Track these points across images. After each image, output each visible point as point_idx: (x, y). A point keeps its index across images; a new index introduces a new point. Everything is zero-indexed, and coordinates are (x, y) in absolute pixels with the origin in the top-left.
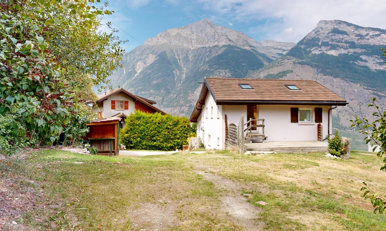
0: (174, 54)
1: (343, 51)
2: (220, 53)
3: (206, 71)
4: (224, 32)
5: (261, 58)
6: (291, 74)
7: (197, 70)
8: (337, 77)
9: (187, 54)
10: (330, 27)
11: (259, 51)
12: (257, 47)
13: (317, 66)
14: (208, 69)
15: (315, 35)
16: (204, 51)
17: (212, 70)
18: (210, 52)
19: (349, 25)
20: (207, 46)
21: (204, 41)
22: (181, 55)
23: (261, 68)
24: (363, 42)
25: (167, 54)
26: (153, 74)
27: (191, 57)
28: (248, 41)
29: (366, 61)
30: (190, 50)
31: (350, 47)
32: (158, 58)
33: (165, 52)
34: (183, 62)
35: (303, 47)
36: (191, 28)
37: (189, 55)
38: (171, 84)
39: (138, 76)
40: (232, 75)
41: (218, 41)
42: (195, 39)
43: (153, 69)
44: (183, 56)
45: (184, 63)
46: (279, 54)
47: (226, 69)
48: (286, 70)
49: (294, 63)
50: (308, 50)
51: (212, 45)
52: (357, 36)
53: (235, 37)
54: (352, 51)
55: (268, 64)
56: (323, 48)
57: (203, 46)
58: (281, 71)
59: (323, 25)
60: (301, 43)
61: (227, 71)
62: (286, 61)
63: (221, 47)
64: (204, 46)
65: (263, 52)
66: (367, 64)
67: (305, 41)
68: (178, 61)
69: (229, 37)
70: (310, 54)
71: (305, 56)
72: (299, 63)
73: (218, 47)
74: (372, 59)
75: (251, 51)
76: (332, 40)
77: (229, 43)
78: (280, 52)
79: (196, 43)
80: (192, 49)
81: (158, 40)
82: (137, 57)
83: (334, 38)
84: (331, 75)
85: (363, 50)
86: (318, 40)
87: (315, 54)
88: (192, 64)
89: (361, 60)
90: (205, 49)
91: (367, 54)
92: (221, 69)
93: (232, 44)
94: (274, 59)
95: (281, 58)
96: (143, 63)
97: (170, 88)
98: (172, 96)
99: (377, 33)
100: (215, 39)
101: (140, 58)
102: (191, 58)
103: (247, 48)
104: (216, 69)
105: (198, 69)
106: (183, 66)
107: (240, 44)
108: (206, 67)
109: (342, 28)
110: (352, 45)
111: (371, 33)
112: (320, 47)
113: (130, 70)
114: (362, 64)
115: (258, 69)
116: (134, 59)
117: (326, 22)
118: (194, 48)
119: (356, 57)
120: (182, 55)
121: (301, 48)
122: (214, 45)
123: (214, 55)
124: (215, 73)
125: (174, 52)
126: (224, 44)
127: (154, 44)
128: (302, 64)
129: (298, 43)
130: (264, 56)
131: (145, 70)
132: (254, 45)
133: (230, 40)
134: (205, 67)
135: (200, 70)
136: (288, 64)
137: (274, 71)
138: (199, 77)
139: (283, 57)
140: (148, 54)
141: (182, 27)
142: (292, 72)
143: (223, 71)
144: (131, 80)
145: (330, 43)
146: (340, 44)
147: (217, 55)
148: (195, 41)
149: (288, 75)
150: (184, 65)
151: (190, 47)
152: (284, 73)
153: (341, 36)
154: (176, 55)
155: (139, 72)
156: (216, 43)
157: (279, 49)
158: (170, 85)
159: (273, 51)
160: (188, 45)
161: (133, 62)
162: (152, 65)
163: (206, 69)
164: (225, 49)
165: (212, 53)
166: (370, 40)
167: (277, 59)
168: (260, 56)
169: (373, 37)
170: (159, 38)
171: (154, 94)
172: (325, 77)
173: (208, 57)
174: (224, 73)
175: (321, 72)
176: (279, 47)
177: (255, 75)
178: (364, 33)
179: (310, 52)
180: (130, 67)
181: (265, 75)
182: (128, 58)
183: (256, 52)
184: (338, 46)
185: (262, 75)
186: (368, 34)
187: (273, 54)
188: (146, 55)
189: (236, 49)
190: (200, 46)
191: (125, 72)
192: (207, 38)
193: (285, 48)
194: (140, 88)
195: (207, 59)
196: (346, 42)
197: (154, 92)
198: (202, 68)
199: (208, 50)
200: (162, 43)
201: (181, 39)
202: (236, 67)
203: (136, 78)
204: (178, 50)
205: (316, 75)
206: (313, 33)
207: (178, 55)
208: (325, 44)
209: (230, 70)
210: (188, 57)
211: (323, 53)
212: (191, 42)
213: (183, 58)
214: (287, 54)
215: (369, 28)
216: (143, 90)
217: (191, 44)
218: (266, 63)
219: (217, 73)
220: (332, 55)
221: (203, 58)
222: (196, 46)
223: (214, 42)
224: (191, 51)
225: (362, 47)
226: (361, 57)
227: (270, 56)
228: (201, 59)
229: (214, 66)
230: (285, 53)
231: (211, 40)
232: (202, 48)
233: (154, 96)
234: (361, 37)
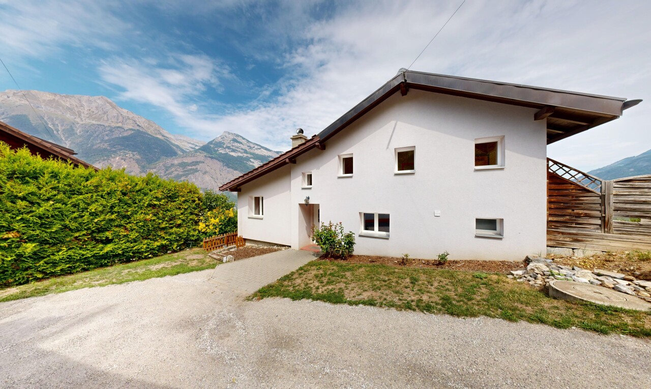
0: (46, 122)
1: (240, 154)
2: (125, 135)
3: (105, 150)
4: (130, 116)
5: (174, 148)
6: (203, 164)
7: (90, 147)
8: (236, 170)
9: (71, 126)
10: (232, 137)
11: (173, 142)
12: (171, 138)
13: (223, 161)
14: (108, 148)
15: (221, 140)
16: (101, 129)
17: (114, 149)
18: (111, 131)
19: (244, 139)
20: (106, 124)
21: (102, 119)
22: (60, 126)
23: (175, 156)
24: (252, 151)
27: (78, 131)
28: (161, 131)
29: (253, 163)
30: (78, 123)
31: (244, 152)
34: (64, 135)
35: (212, 146)
36: (80, 100)
37: (74, 128)
40: (142, 158)
41: (122, 122)
42: (86, 112)
44: (63, 128)
45: (67, 136)
46: (192, 148)
47: (133, 151)
48: (198, 161)
49: (205, 156)
50: (216, 149)
51: (113, 125)
52: (248, 146)
53: (146, 125)
54: (245, 155)
55: (182, 154)
56: (227, 150)
57: (99, 123)
58: (194, 161)
59: (227, 135)
60: (211, 143)
61: (135, 153)
62: (198, 154)
63: (127, 130)
64: (102, 124)
65: (176, 143)
66: (254, 165)
67: (214, 142)
68: (55, 132)
69: (138, 123)
70: (218, 152)
71: (214, 152)
72: (209, 157)
73: (123, 129)
74: (257, 162)
75: (165, 140)
76: (233, 146)
77: (138, 128)
78: (193, 146)
79: (87, 118)
80: (82, 123)
81: (8, 97)
83: (233, 144)
84: (232, 168)
85: (252, 156)
86: (224, 144)
87: (221, 153)
88: (81, 139)
89: (250, 161)
90: (103, 127)
91: (254, 158)
92: (127, 150)
93: (141, 130)
94: (188, 151)
95: (194, 151)
99: (259, 147)
100: (118, 120)
102: (80, 132)
103: (160, 137)
104: (120, 150)
105: (93, 145)
106: (63, 139)
107: (151, 131)
108: (106, 145)
109: (239, 139)
110: (246, 152)
111: (256, 147)
112: (225, 148)
114: (251, 164)
115: (172, 156)
117: (229, 133)
118: (84, 122)
119: (248, 159)
120: (62, 126)
121: (211, 147)
122: (118, 125)
123: (117, 134)
124: (118, 153)
125: (45, 119)
126: (131, 127)
128: (212, 158)
129: (209, 143)
130: (177, 146)
132: (167, 136)
133: (138, 125)
134: (103, 145)
135: (95, 147)
136: (201, 157)
137: (188, 160)
138: (93, 154)
139: (196, 151)
141: (62, 95)
142: (204, 163)
143: (130, 152)
145: (231, 147)
146: (238, 149)
147: (121, 136)
148: (88, 116)
149: (200, 164)
150: (67, 138)
151: (78, 120)
152: (197, 163)
153: (239, 145)
154: (50, 123)
156: (120, 125)
157: (193, 144)
159: (186, 144)
160: (72, 117)
163: (104, 147)
164: (133, 132)
165: (113, 133)
166: (256, 151)
167: (191, 151)
168: (174, 146)
169: (257, 149)
170: (11, 95)
172: (228, 169)
173: (107, 135)
174: (131, 155)
175: (225, 165)
176: (192, 142)
177: (169, 161)
178: (252, 146)
179: (218, 150)
181: (180, 162)
183: (170, 142)
184: (237, 150)
185: (176, 162)
186: (254, 147)
187: (187, 147)
189: (147, 135)
190: (94, 122)
192: (105, 117)
193: (197, 144)
195: (106, 138)
196: (242, 149)
198: (98, 145)
199: (108, 129)
201: (61, 108)
202: (146, 152)
204: (55, 119)
205: (222, 167)
206: (220, 138)
207: (54, 125)
208: (229, 148)
209: (139, 153)
210: (73, 130)
211: (227, 153)
212: (80, 115)
213: (63, 130)
214: (199, 149)
215: (255, 144)
217: (79, 117)
218: (179, 152)
219: (122, 154)
220: (232, 156)
221: (100, 136)
222: (88, 121)
223: (117, 123)
224: (79, 125)
225: (251, 154)
226: (251, 159)
227: (184, 148)
228: (97, 136)
229: (117, 146)
230: (197, 148)
231: (113, 120)
232: (98, 125)
234: (250, 148)
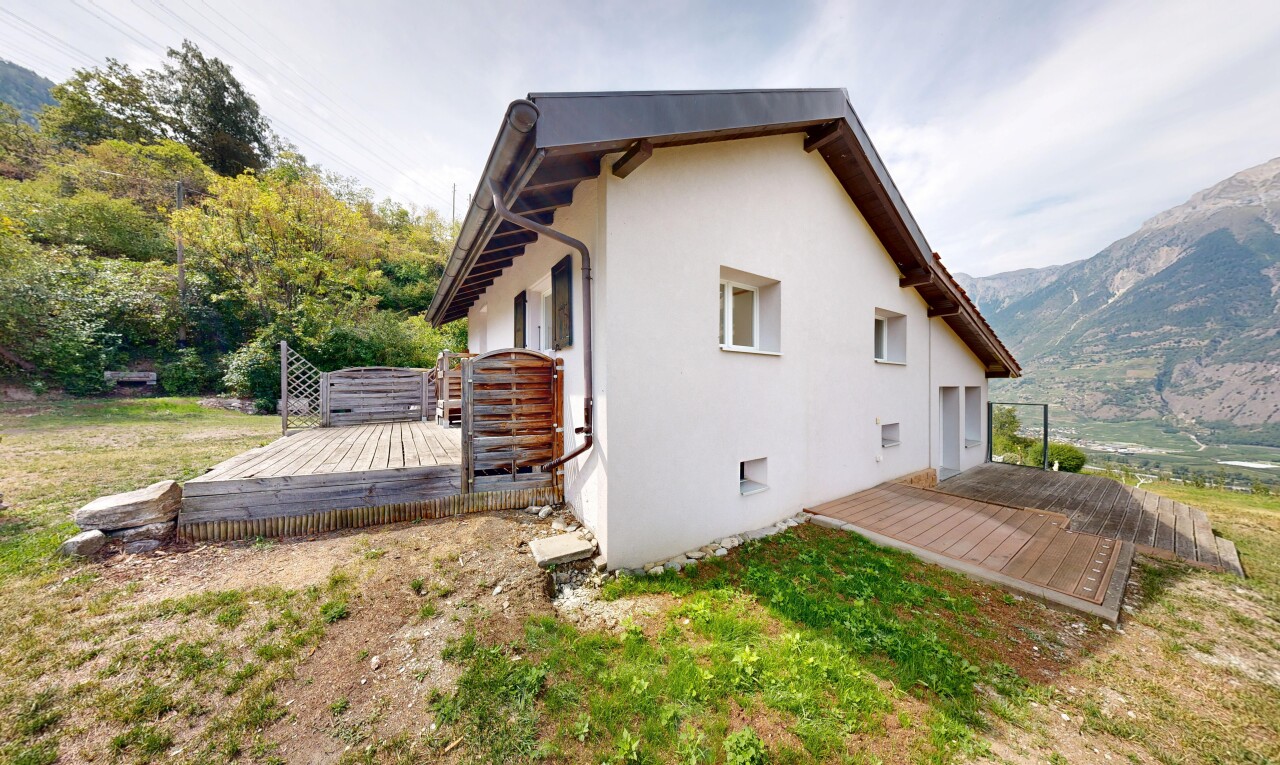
25: (1234, 233)
26: (1172, 290)
32: (1191, 251)
33: (1225, 230)
38: (1250, 305)
39: (1117, 302)
43: (1173, 279)
82: (1114, 262)
96: (1135, 272)
97: (1249, 314)
98: (1255, 333)
101: (1124, 262)
113: (1093, 293)
116: (1106, 268)
127: (1180, 220)
131: (1143, 286)
140: (1153, 249)
144: (1096, 311)
155: (1122, 291)
158: (1246, 308)
161: (1104, 275)
162: (1170, 272)
171: (1176, 334)
180: (1092, 288)
182: (1087, 271)
188: (1145, 254)
191: (1076, 299)
194: (1126, 325)
197: (1175, 329)
200: (1208, 214)
203: (1112, 306)
216: (1137, 329)
233: (1177, 339)
